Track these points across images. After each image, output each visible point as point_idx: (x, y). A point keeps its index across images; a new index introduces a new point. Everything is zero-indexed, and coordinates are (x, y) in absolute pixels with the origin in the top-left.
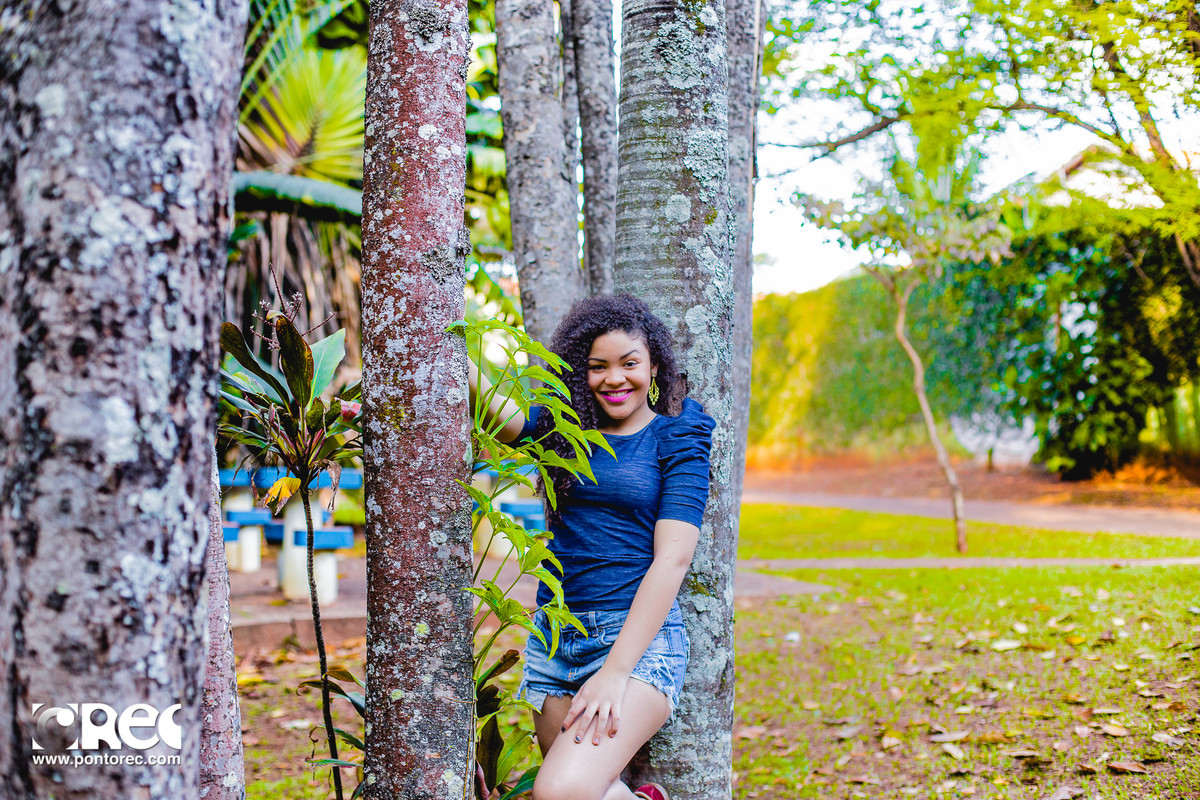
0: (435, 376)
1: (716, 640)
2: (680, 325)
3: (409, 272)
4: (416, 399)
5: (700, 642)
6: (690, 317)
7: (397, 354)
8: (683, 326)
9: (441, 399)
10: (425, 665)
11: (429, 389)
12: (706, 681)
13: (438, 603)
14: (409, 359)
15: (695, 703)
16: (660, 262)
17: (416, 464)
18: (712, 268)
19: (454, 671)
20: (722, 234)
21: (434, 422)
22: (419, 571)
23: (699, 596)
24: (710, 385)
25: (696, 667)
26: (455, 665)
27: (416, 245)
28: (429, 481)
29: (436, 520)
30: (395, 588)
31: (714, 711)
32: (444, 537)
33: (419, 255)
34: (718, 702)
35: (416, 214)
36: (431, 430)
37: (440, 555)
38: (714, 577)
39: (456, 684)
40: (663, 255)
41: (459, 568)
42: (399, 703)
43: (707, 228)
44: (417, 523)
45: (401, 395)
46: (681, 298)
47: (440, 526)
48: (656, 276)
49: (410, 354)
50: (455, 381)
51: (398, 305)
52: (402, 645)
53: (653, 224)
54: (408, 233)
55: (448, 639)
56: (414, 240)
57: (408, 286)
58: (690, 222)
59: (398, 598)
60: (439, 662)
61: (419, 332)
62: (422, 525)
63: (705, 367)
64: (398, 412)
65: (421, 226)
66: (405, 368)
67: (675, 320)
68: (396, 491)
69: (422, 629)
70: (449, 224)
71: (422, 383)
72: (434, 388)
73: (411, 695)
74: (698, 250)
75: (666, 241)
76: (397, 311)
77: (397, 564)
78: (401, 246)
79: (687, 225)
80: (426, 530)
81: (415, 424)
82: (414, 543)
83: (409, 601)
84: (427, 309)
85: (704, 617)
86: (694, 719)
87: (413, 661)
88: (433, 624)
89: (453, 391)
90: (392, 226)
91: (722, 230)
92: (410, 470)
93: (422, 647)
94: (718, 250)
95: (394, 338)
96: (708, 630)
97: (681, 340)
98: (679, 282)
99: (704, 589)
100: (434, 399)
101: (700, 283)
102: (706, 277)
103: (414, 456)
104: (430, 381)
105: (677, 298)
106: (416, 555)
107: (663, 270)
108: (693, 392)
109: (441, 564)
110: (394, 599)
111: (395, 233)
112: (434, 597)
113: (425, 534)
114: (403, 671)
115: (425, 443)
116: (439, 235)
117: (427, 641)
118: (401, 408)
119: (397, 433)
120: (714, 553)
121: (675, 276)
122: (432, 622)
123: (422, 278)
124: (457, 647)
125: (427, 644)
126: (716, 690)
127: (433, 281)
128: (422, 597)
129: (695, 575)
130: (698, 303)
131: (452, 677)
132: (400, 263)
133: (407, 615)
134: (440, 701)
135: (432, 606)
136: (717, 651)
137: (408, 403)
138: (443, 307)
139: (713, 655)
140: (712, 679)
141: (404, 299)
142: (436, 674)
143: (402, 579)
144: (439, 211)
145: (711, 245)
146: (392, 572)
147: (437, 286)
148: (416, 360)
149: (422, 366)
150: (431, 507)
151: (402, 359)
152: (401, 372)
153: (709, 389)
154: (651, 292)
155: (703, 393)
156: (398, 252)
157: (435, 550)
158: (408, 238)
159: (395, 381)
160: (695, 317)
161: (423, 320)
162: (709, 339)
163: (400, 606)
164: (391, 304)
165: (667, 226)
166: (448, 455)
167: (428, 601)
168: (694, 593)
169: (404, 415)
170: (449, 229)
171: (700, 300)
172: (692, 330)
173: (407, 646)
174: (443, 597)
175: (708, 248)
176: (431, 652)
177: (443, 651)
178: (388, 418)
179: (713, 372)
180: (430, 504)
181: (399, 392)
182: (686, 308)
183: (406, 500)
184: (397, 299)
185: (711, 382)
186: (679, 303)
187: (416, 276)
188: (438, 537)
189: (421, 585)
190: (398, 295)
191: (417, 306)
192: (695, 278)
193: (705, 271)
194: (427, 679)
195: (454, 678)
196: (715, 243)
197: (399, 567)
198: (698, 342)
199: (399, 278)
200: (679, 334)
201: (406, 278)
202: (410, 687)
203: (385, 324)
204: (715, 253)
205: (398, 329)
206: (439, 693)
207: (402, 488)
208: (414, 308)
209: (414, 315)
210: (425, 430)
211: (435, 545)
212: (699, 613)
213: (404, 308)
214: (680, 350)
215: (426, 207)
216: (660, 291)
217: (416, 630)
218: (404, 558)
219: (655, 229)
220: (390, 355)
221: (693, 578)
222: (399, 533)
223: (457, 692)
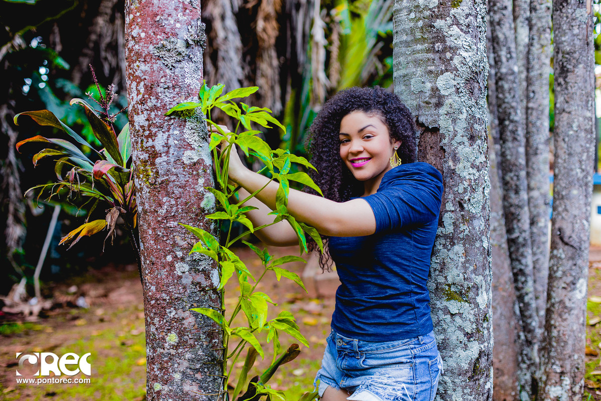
0: (171, 142)
1: (469, 336)
2: (432, 89)
3: (145, 61)
4: (158, 160)
5: (454, 338)
6: (441, 82)
7: (141, 127)
8: (435, 90)
9: (178, 160)
10: (176, 365)
11: (167, 152)
12: (460, 368)
13: (183, 319)
14: (149, 130)
15: (450, 385)
16: (416, 41)
17: (162, 211)
18: (459, 43)
19: (197, 370)
20: (468, 15)
21: (173, 178)
22: (169, 293)
23: (452, 302)
24: (459, 135)
25: (451, 357)
26: (198, 366)
27: (149, 40)
28: (173, 224)
29: (180, 254)
30: (153, 306)
31: (468, 391)
32: (186, 268)
33: (151, 47)
34: (471, 383)
35: (148, 16)
36: (171, 185)
37: (184, 281)
38: (466, 286)
39: (200, 381)
40: (418, 35)
41: (200, 291)
42: (159, 392)
43: (453, 11)
44: (165, 256)
45: (147, 159)
46: (433, 68)
47: (183, 259)
48: (414, 52)
49: (149, 126)
50: (189, 145)
51: (139, 88)
52: (158, 349)
53: (411, 11)
54: (143, 31)
55: (193, 346)
56: (147, 37)
57: (144, 72)
58: (438, 7)
59: (155, 314)
60: (186, 364)
61: (155, 108)
62: (169, 258)
63: (454, 121)
64: (147, 171)
65: (152, 25)
66: (147, 137)
67: (429, 85)
68: (150, 232)
69: (172, 338)
70: (177, 21)
71: (161, 148)
72: (171, 151)
73: (166, 388)
74: (445, 29)
75: (420, 24)
76: (138, 93)
77: (153, 288)
78: (139, 42)
79: (436, 10)
80: (172, 262)
81: (159, 180)
82: (164, 272)
83: (162, 316)
84: (159, 90)
85: (457, 319)
86: (450, 396)
87: (167, 362)
88: (181, 334)
89: (188, 153)
90: (133, 27)
91: (467, 11)
92: (159, 216)
93: (173, 352)
94: (464, 28)
95: (138, 114)
96: (460, 328)
97: (434, 101)
98: (431, 56)
99: (457, 296)
100: (172, 160)
101: (448, 55)
102: (454, 50)
103: (160, 205)
104: (167, 146)
105: (429, 68)
106: (166, 281)
107: (419, 47)
108: (445, 141)
109: (184, 288)
110: (152, 315)
111: (134, 33)
112: (181, 314)
113: (172, 265)
114: (161, 369)
115: (168, 194)
116: (167, 30)
117: (176, 347)
118: (148, 168)
119: (148, 187)
120: (465, 268)
121: (428, 51)
122: (179, 333)
123: (155, 66)
124: (200, 353)
125: (177, 349)
126: (469, 374)
127: (164, 67)
128: (172, 313)
129: (449, 286)
130: (447, 70)
131: (196, 375)
132: (138, 55)
133: (161, 327)
134: (187, 394)
135: (180, 320)
136: (469, 345)
137: (153, 164)
138: (174, 87)
139: (466, 347)
140: (465, 366)
141: (142, 83)
142: (184, 373)
143: (157, 300)
144: (167, 11)
145: (458, 24)
146: (150, 294)
147: (168, 71)
148: (154, 130)
149: (160, 134)
150: (175, 244)
151: (144, 130)
152: (145, 140)
153: (458, 138)
154: (411, 65)
155: (453, 142)
156: (137, 46)
157: (180, 277)
158: (143, 35)
159: (142, 147)
160: (445, 82)
161: (157, 98)
162: (457, 98)
163: (156, 320)
164: (135, 88)
165: (421, 12)
166: (186, 204)
167: (176, 316)
168: (448, 300)
169: (151, 174)
170: (178, 25)
171: (449, 68)
172: (443, 92)
173: (162, 350)
174: (187, 314)
175: (455, 27)
176: (180, 356)
177: (188, 356)
178: (141, 176)
179: (461, 125)
180: (174, 242)
181: (145, 156)
182: (437, 76)
183: (157, 239)
184: (138, 83)
185: (460, 132)
186: (431, 72)
187: (150, 65)
188: (181, 268)
189: (170, 304)
190: (138, 80)
191: (152, 88)
192: (444, 50)
193: (453, 45)
194: (177, 376)
195: (199, 376)
196: (461, 22)
197: (154, 290)
198: (448, 101)
199: (138, 67)
200: (432, 97)
201: (143, 67)
202: (165, 382)
203: (132, 103)
204: (462, 30)
205: (140, 106)
206: (187, 388)
207: (154, 229)
208: (150, 89)
209: (150, 95)
210: (167, 185)
211: (180, 274)
212: (452, 315)
213: (142, 90)
214: (433, 109)
215: (156, 9)
216: (417, 63)
217: (168, 339)
218: (158, 283)
219: (412, 15)
220: (137, 128)
221: (447, 288)
222: (153, 264)
223: (201, 387)
